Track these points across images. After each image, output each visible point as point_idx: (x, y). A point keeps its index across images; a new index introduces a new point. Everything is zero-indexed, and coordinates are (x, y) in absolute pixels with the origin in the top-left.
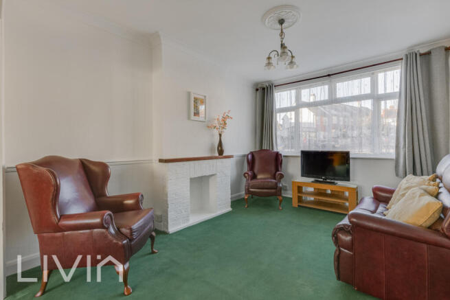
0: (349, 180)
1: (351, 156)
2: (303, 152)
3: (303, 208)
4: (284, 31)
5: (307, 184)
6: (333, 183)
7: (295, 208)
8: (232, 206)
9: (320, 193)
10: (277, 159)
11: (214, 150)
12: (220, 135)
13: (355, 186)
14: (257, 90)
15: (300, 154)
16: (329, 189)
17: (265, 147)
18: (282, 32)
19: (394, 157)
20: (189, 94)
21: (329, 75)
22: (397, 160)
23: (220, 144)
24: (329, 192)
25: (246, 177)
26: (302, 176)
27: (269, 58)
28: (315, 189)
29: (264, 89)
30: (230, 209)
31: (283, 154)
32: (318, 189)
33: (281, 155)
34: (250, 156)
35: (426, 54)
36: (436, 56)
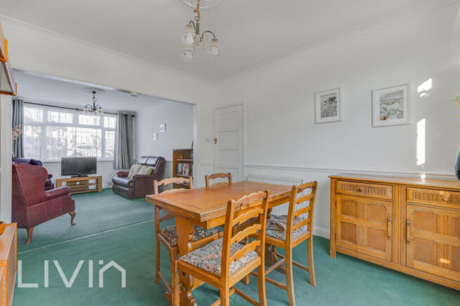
0: (96, 173)
2: (63, 159)
6: (86, 176)
13: (99, 176)
18: (94, 97)
19: (113, 160)
22: (115, 161)
24: (77, 183)
26: (62, 175)
35: (126, 115)
36: (129, 118)
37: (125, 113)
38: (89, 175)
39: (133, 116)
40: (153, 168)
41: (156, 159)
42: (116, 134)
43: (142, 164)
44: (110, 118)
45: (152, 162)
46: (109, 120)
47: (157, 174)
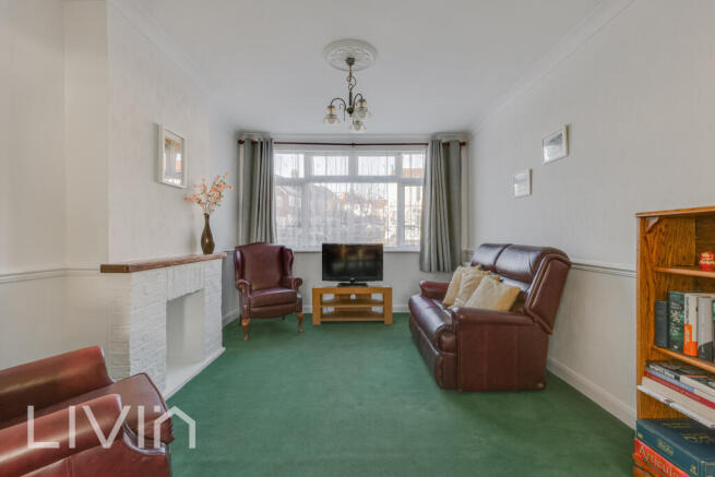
0: (381, 279)
1: (384, 250)
2: (325, 247)
3: (328, 324)
4: (353, 74)
5: (328, 290)
6: (365, 285)
7: (316, 326)
8: (223, 345)
9: (343, 299)
10: (284, 257)
11: (195, 243)
12: (207, 217)
13: (388, 286)
14: (240, 142)
15: (320, 249)
16: (353, 293)
17: (257, 238)
18: (351, 76)
19: (419, 250)
20: (157, 128)
21: (353, 144)
22: (422, 254)
23: (207, 233)
24: (353, 297)
25: (241, 290)
26: (324, 279)
27: (331, 107)
28: (336, 295)
29: (254, 143)
30: (222, 350)
31: (294, 250)
32: (340, 295)
33: (290, 250)
34: (238, 254)
35: (447, 145)
36: (453, 149)
37: (444, 141)
38: (369, 283)
39: (463, 144)
40: (521, 287)
41: (532, 256)
42: (424, 190)
43: (484, 268)
44: (414, 156)
45: (519, 263)
46: (411, 160)
47: (537, 310)
